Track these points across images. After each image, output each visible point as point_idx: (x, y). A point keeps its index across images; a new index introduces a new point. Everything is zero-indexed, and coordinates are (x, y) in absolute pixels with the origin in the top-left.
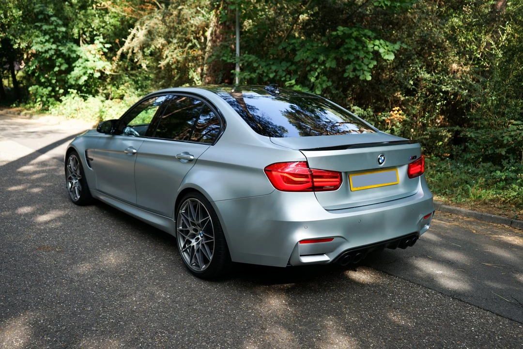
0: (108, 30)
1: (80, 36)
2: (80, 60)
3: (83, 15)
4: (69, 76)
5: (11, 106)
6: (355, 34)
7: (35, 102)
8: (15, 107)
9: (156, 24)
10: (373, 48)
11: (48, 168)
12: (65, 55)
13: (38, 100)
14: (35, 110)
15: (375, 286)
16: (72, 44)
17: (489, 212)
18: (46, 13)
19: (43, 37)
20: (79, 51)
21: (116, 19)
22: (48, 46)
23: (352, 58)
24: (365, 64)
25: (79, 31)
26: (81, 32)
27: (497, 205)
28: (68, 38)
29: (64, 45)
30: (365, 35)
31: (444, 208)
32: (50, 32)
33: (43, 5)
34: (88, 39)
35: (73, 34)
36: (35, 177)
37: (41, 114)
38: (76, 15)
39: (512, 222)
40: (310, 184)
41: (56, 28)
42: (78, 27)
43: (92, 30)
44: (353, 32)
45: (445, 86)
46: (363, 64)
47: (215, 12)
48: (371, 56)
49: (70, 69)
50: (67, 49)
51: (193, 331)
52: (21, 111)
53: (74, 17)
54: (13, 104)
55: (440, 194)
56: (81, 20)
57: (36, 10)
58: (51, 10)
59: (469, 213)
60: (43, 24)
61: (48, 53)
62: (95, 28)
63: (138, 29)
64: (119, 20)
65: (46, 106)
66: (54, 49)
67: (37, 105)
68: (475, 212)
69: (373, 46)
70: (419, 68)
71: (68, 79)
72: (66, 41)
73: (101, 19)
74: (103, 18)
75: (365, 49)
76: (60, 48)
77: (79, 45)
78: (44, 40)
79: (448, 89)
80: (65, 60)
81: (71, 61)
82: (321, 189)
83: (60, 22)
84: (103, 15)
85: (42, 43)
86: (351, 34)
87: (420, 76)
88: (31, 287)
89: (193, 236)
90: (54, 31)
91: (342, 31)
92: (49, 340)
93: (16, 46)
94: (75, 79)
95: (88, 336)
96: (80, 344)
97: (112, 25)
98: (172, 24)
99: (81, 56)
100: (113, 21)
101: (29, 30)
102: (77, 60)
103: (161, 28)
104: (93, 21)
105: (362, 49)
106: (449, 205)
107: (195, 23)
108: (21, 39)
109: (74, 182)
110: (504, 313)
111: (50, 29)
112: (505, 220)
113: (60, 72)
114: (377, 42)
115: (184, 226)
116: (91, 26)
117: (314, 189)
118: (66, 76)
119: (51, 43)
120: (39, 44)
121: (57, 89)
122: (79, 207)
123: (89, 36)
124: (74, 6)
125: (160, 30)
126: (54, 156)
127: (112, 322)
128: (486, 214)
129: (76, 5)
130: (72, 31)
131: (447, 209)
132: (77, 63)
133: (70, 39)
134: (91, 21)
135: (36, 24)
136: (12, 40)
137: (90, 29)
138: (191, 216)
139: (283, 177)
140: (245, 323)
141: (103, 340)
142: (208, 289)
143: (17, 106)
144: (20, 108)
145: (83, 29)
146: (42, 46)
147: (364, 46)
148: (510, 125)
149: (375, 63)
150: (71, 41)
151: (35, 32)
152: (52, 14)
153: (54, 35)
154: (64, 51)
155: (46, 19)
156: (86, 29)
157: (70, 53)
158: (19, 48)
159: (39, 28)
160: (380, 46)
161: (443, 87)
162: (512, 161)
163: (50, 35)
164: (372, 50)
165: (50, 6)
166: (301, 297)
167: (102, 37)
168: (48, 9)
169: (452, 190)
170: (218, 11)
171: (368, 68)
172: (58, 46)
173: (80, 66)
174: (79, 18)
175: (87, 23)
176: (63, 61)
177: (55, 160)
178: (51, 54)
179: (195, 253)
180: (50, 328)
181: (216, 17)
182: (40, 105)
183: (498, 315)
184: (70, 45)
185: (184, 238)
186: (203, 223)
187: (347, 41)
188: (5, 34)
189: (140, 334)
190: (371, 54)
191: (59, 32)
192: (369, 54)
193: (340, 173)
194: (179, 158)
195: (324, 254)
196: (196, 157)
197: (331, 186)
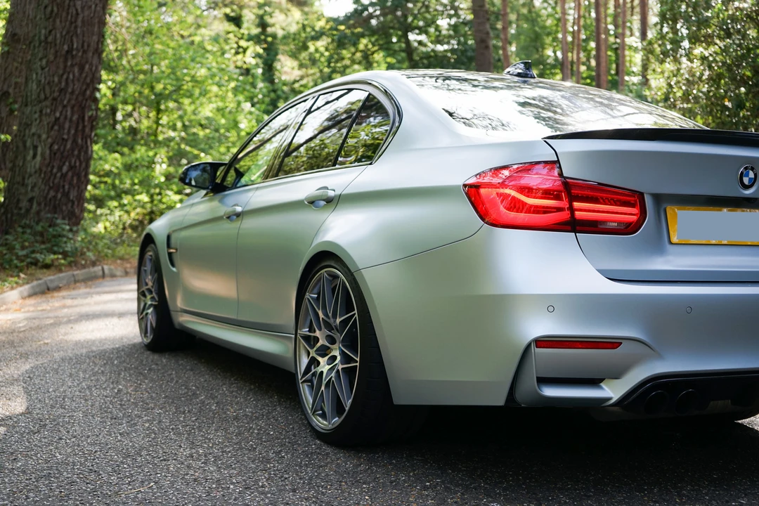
40: (565, 215)
82: (591, 227)
89: (324, 351)
117: (574, 226)
139: (503, 197)
179: (323, 388)
193: (641, 195)
194: (312, 202)
195: (602, 380)
196: (338, 193)
197: (619, 222)
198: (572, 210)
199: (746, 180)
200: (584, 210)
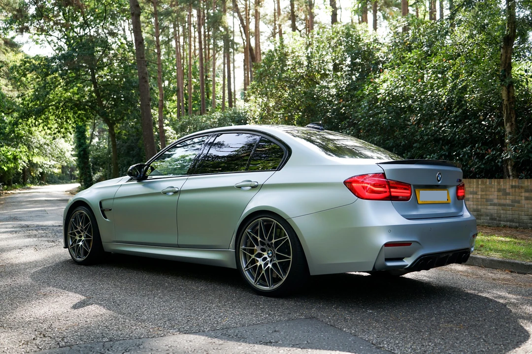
82: (396, 198)
117: (391, 198)
139: (364, 187)
193: (410, 185)
194: (240, 187)
195: (403, 258)
196: (261, 184)
198: (390, 192)
199: (439, 179)
200: (395, 192)
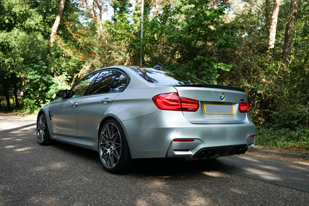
0: (70, 69)
1: (54, 71)
2: (54, 85)
3: (57, 61)
4: (47, 93)
5: (13, 111)
6: (207, 60)
7: (27, 109)
8: (15, 112)
9: (97, 62)
10: (217, 67)
11: (28, 132)
12: (45, 82)
13: (28, 107)
14: (26, 113)
15: (222, 178)
16: (50, 76)
17: (290, 152)
18: (37, 58)
19: (34, 71)
20: (53, 79)
21: (75, 63)
22: (36, 76)
23: (205, 72)
24: (213, 76)
25: (54, 69)
26: (55, 69)
27: (295, 149)
28: (47, 72)
29: (45, 76)
30: (213, 60)
31: (263, 151)
32: (38, 68)
33: (36, 54)
34: (59, 74)
35: (51, 70)
36: (19, 135)
37: (29, 115)
38: (53, 61)
39: (304, 157)
40: (180, 107)
41: (41, 67)
42: (54, 67)
43: (61, 68)
44: (206, 59)
45: (259, 90)
46: (212, 76)
47: (129, 54)
48: (216, 71)
49: (48, 90)
50: (47, 78)
51: (105, 194)
52: (18, 114)
53: (52, 61)
54: (14, 110)
55: (259, 145)
56: (56, 63)
57: (31, 57)
58: (40, 57)
59: (278, 153)
60: (34, 64)
61: (36, 80)
62: (63, 68)
63: (86, 65)
64: (77, 64)
65: (32, 110)
66: (40, 78)
67: (28, 110)
68: (281, 152)
69: (217, 66)
70: (243, 81)
71: (46, 95)
72: (47, 74)
73: (67, 63)
74: (68, 63)
75: (213, 68)
76: (43, 78)
77: (53, 77)
78: (34, 73)
79: (261, 92)
80: (45, 84)
81: (48, 85)
82: (186, 110)
83: (44, 64)
84: (68, 61)
85: (33, 75)
86: (205, 59)
87: (244, 85)
88: (5, 176)
89: (109, 147)
90: (40, 68)
91: (200, 58)
92: (11, 197)
93: (18, 76)
94: (50, 95)
95: (37, 196)
96: (30, 199)
97: (73, 67)
98: (105, 62)
99: (54, 82)
100: (73, 64)
101: (27, 68)
102: (52, 85)
103: (99, 64)
104: (62, 64)
105: (211, 68)
106: (265, 149)
107: (118, 60)
108: (22, 72)
109: (41, 131)
110: (304, 190)
111: (38, 67)
112: (300, 156)
113: (42, 91)
114: (219, 64)
115: (104, 141)
116: (61, 66)
117: (182, 109)
118: (45, 93)
119: (38, 75)
120: (32, 75)
121: (39, 100)
122: (43, 146)
123: (59, 72)
124: (53, 56)
125: (99, 65)
126: (33, 128)
127: (53, 190)
128: (288, 153)
129: (54, 55)
130: (50, 69)
131: (265, 151)
132: (52, 87)
133: (48, 73)
134: (61, 64)
135: (31, 64)
136: (17, 74)
137: (60, 68)
138: (108, 134)
139: (163, 102)
140: (139, 191)
141: (46, 197)
142: (117, 178)
143: (16, 112)
144: (17, 112)
145: (56, 68)
146: (33, 76)
147: (212, 66)
148: (298, 108)
149: (219, 75)
150: (49, 74)
151: (30, 69)
152: (40, 59)
153: (40, 71)
154: (45, 79)
155: (36, 62)
156: (58, 68)
157: (48, 80)
158: (20, 77)
159: (32, 67)
160: (221, 66)
161: (258, 91)
162: (301, 127)
163: (38, 70)
164: (217, 68)
165: (39, 55)
166: (175, 182)
167: (66, 72)
168: (38, 56)
169: (267, 143)
170: (131, 53)
171: (215, 78)
172: (42, 77)
173: (53, 88)
174: (55, 62)
175: (59, 65)
176: (44, 85)
177: (33, 130)
178: (37, 81)
179: (110, 157)
180: (13, 192)
181: (130, 56)
182: (29, 110)
183: (300, 191)
184: (48, 76)
185: (103, 149)
186: (115, 137)
187: (202, 63)
188: (13, 71)
189: (70, 195)
190: (216, 70)
191: (43, 69)
192: (215, 71)
193: (198, 101)
194: (102, 102)
195: (189, 150)
196: (112, 99)
197: (193, 108)
198: (181, 105)
199: (222, 98)
200: (184, 105)
